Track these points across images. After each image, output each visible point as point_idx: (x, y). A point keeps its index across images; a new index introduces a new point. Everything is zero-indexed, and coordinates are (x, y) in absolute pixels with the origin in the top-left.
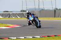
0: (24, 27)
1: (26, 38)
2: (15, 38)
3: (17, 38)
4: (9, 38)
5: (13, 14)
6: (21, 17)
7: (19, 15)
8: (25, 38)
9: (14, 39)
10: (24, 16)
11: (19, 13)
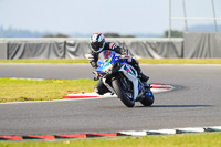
0: (175, 93)
1: (181, 132)
2: (144, 133)
3: (149, 134)
4: (119, 134)
5: (138, 43)
6: (165, 57)
7: (159, 49)
8: (177, 132)
9: (137, 138)
10: (176, 52)
11: (159, 40)
